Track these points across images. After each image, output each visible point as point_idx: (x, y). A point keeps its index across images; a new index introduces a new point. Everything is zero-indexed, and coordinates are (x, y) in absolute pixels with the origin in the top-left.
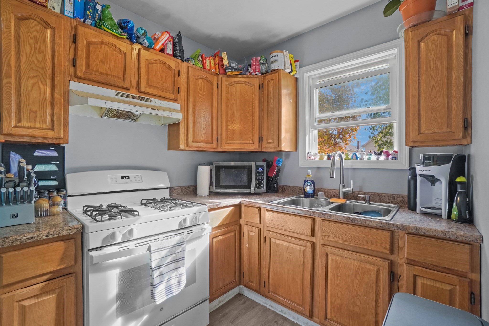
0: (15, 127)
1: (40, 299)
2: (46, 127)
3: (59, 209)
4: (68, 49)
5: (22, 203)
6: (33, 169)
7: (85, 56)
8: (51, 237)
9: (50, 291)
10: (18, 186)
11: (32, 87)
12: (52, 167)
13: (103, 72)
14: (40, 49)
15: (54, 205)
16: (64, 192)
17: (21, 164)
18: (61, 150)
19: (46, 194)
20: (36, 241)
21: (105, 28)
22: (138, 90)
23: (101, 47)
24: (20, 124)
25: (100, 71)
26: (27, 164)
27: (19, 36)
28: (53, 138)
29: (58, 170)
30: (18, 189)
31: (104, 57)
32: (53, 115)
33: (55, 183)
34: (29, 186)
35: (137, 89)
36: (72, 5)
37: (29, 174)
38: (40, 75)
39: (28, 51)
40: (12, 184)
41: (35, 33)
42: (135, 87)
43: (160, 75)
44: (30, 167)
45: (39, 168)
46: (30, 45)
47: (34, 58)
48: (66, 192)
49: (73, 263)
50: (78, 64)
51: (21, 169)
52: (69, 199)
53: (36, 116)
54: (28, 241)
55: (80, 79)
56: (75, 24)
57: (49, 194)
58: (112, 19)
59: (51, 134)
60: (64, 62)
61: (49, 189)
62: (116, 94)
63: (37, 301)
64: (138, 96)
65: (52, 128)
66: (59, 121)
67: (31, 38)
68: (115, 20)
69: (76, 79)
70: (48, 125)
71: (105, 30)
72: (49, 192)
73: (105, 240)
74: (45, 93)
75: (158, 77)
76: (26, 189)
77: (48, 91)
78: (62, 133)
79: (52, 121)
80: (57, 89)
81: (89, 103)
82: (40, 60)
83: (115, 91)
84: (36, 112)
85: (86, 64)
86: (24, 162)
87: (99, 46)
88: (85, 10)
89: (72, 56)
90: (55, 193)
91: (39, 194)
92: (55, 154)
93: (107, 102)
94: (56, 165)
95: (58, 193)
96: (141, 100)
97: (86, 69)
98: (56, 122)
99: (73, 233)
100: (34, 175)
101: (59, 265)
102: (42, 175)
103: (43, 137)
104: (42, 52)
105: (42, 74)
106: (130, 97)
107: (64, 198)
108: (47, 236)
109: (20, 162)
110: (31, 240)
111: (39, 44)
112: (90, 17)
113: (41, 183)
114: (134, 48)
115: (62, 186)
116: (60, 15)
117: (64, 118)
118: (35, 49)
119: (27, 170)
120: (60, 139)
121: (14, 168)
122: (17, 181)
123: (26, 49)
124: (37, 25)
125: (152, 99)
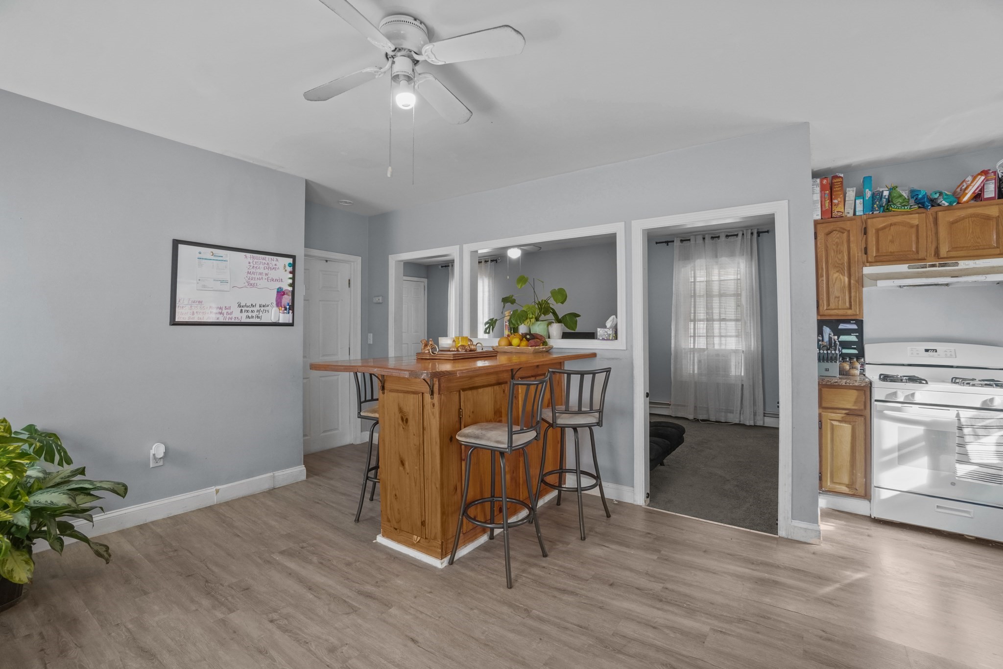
0: (827, 310)
1: (842, 424)
2: (846, 307)
3: (857, 372)
4: (860, 242)
5: (831, 362)
6: (838, 339)
7: (874, 243)
8: (848, 384)
9: (847, 421)
10: (829, 349)
11: (836, 280)
12: (853, 338)
13: (893, 251)
14: (840, 250)
15: (853, 368)
16: (862, 360)
17: (830, 335)
18: (860, 323)
19: (848, 359)
20: (839, 385)
21: (893, 209)
22: (938, 256)
23: (890, 229)
24: (829, 308)
25: (889, 251)
26: (834, 335)
27: (827, 247)
28: (851, 315)
29: (857, 340)
30: (829, 352)
31: (893, 237)
32: (850, 298)
33: (855, 352)
34: (835, 350)
35: (936, 255)
36: (862, 204)
37: (835, 342)
38: (840, 269)
39: (832, 255)
40: (825, 348)
41: (837, 240)
42: (933, 254)
43: (970, 232)
44: (836, 337)
45: (843, 338)
46: (834, 250)
47: (836, 259)
48: (864, 360)
49: (863, 407)
50: (869, 252)
51: (830, 338)
52: (867, 367)
53: (839, 301)
54: (835, 384)
55: (871, 264)
56: (865, 218)
57: (850, 360)
58: (901, 196)
59: (850, 312)
60: (858, 253)
61: (851, 356)
62: (909, 268)
63: (839, 424)
64: (937, 263)
65: (850, 308)
66: (855, 301)
67: (834, 245)
68: (904, 195)
69: (868, 264)
70: (848, 305)
71: (893, 211)
72: (851, 359)
73: (888, 395)
74: (844, 282)
75: (967, 235)
76: (833, 352)
77: (846, 279)
78: (858, 311)
79: (850, 302)
80: (852, 278)
81: (878, 285)
82: (840, 258)
83: (907, 265)
84: (839, 297)
85: (876, 249)
86: (832, 334)
87: (887, 229)
88: (873, 204)
89: (864, 246)
90: (855, 360)
91: (842, 360)
92: (855, 327)
93: (895, 280)
94: (856, 336)
95: (857, 360)
96: (942, 266)
97: (876, 253)
98: (853, 303)
99: (862, 385)
100: (838, 343)
101: (853, 406)
102: (845, 345)
103: (844, 315)
104: (841, 252)
105: (842, 269)
106: (927, 266)
107: (862, 365)
108: (845, 383)
109: (830, 334)
110: (836, 384)
111: (839, 247)
112: (877, 209)
113: (845, 351)
114: (930, 214)
115: (861, 355)
116: (854, 217)
117: (859, 298)
118: (837, 252)
119: (834, 340)
120: (857, 315)
121: (826, 339)
122: (828, 347)
123: (832, 253)
124: (837, 234)
125: (959, 262)
